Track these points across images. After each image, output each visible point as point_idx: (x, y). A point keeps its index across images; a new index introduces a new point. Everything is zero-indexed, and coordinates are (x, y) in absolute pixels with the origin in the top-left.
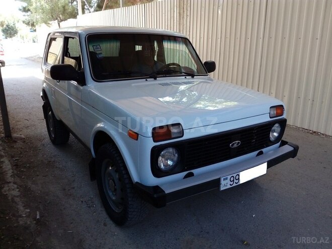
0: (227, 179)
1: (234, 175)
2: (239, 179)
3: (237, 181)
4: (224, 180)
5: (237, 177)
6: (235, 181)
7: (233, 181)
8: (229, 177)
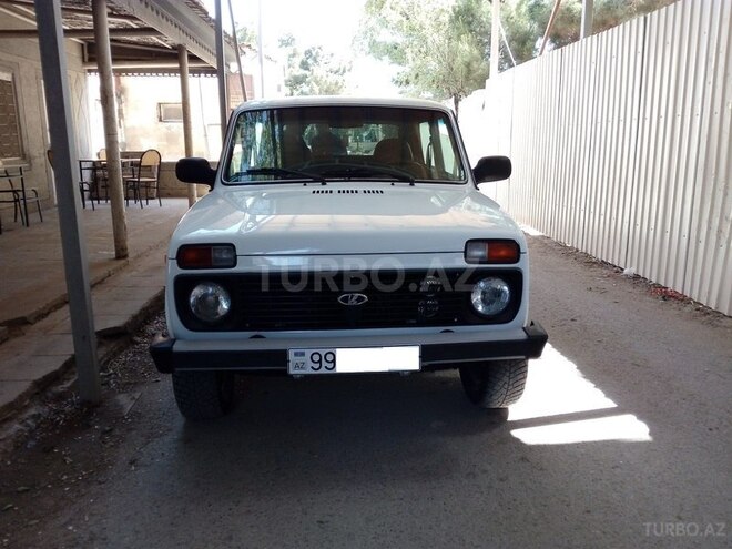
0: (303, 354)
1: (323, 352)
2: (334, 361)
3: (330, 366)
4: (296, 354)
5: (330, 358)
6: (324, 363)
7: (320, 361)
8: (308, 353)
